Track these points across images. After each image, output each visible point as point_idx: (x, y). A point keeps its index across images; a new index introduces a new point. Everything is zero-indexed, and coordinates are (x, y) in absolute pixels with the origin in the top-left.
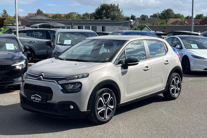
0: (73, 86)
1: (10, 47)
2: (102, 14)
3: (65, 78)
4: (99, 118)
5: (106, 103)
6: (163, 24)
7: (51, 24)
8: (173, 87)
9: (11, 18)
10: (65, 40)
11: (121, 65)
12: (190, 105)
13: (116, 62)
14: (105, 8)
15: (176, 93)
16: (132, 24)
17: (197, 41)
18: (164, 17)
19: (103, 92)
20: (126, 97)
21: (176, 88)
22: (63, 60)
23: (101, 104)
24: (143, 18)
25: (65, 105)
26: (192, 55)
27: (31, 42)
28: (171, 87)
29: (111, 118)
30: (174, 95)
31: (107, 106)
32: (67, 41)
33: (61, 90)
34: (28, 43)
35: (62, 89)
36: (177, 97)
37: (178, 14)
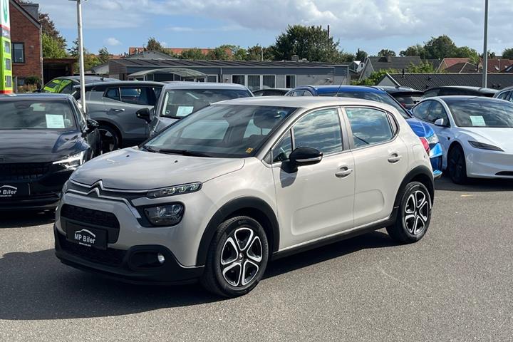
0: (164, 210)
1: (56, 121)
2: (292, 48)
3: (147, 192)
4: (226, 285)
5: (242, 250)
6: (426, 71)
7: (174, 70)
8: (410, 214)
9: (93, 57)
10: (179, 107)
11: (280, 163)
12: (447, 255)
13: (269, 156)
14: (298, 36)
15: (418, 228)
16: (359, 70)
17: (488, 109)
18: (431, 55)
19: (236, 225)
20: (291, 237)
21: (419, 217)
22: (154, 152)
23: (229, 253)
24: (385, 57)
25: (146, 253)
26: (469, 141)
27: (113, 111)
28: (406, 214)
29: (256, 283)
30: (413, 233)
31: (245, 257)
32: (185, 110)
33: (138, 219)
34: (107, 113)
35: (139, 217)
36: (421, 237)
37: (463, 48)
